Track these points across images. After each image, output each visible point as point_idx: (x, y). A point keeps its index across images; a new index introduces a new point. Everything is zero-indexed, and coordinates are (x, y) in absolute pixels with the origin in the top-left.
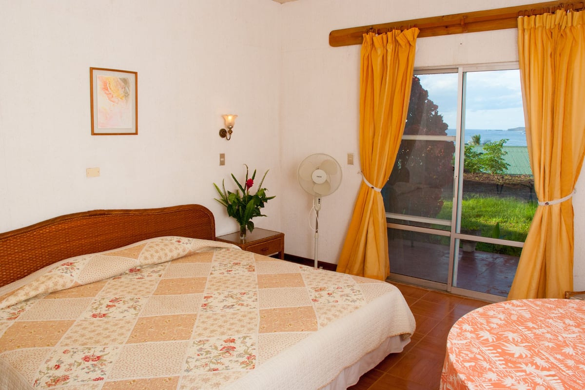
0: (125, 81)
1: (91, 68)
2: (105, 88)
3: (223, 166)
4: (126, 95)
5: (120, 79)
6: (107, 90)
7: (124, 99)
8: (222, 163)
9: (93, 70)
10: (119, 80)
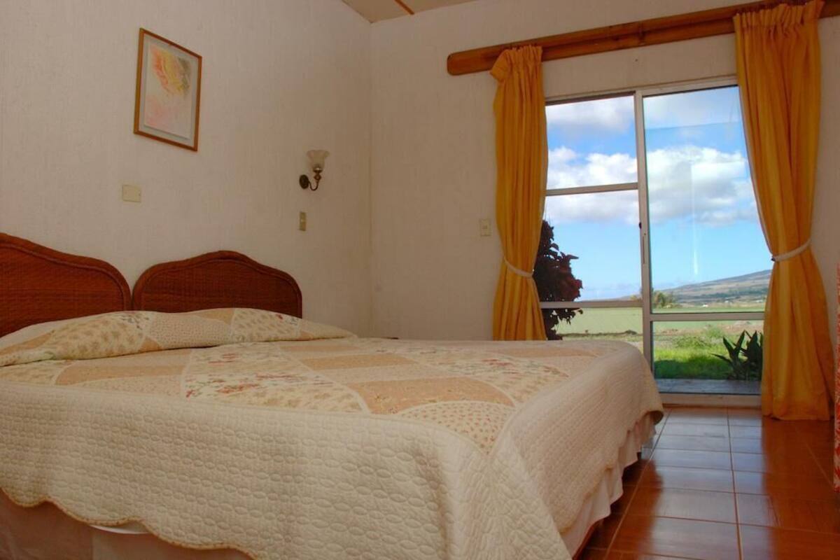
0: (185, 64)
1: (141, 29)
2: (159, 67)
3: (303, 232)
4: (185, 86)
5: (180, 59)
6: (161, 69)
7: (181, 89)
8: (303, 227)
9: (145, 35)
10: (178, 61)
